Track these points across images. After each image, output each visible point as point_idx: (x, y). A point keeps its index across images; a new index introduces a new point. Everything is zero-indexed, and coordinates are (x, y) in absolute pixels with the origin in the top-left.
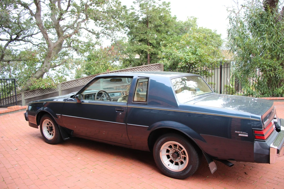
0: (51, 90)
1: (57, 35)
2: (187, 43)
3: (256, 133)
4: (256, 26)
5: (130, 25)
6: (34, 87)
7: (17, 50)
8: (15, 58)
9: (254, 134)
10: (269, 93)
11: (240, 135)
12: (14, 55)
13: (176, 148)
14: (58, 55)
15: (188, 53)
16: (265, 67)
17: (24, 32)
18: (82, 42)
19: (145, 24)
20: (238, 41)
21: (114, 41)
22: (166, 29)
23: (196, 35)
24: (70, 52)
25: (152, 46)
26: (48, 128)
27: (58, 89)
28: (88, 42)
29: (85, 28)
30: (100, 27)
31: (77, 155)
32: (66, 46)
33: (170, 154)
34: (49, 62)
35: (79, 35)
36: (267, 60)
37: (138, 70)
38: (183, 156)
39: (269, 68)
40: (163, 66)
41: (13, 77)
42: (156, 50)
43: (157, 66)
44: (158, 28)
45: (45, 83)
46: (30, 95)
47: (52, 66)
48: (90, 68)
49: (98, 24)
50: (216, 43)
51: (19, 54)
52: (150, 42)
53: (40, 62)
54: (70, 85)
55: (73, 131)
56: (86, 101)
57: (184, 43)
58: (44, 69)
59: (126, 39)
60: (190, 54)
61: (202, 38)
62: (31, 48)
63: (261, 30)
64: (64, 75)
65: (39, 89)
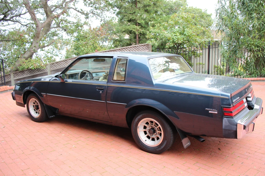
0: (40, 70)
1: (45, 15)
2: (176, 23)
3: (224, 110)
4: (245, 6)
5: (119, 5)
6: (23, 67)
7: (6, 31)
8: (4, 38)
9: (223, 111)
10: (256, 73)
11: (210, 112)
12: (2, 35)
13: (153, 125)
14: (47, 35)
15: (176, 33)
16: (252, 47)
17: (12, 12)
18: (71, 22)
19: (134, 4)
20: (226, 21)
21: (103, 21)
22: (154, 9)
23: (184, 15)
24: (59, 32)
25: (140, 27)
26: (34, 106)
27: (46, 69)
28: (77, 22)
29: (73, 8)
30: (89, 7)
31: (61, 132)
32: (55, 26)
33: (147, 130)
34: (37, 42)
35: (68, 15)
36: (255, 40)
37: (127, 51)
38: (159, 132)
39: (256, 48)
40: (151, 47)
41: (2, 57)
42: (144, 31)
43: (145, 47)
44: (147, 8)
45: (34, 64)
46: (19, 76)
47: (41, 46)
48: (79, 49)
49: (87, 4)
50: (206, 23)
51: (8, 34)
52: (138, 22)
53: (28, 43)
54: (59, 65)
55: (58, 109)
56: (70, 81)
57: (172, 23)
58: (32, 50)
59: (116, 19)
60: (178, 34)
61: (190, 18)
62: (20, 28)
63: (249, 9)
64: (53, 56)
65: (28, 70)
